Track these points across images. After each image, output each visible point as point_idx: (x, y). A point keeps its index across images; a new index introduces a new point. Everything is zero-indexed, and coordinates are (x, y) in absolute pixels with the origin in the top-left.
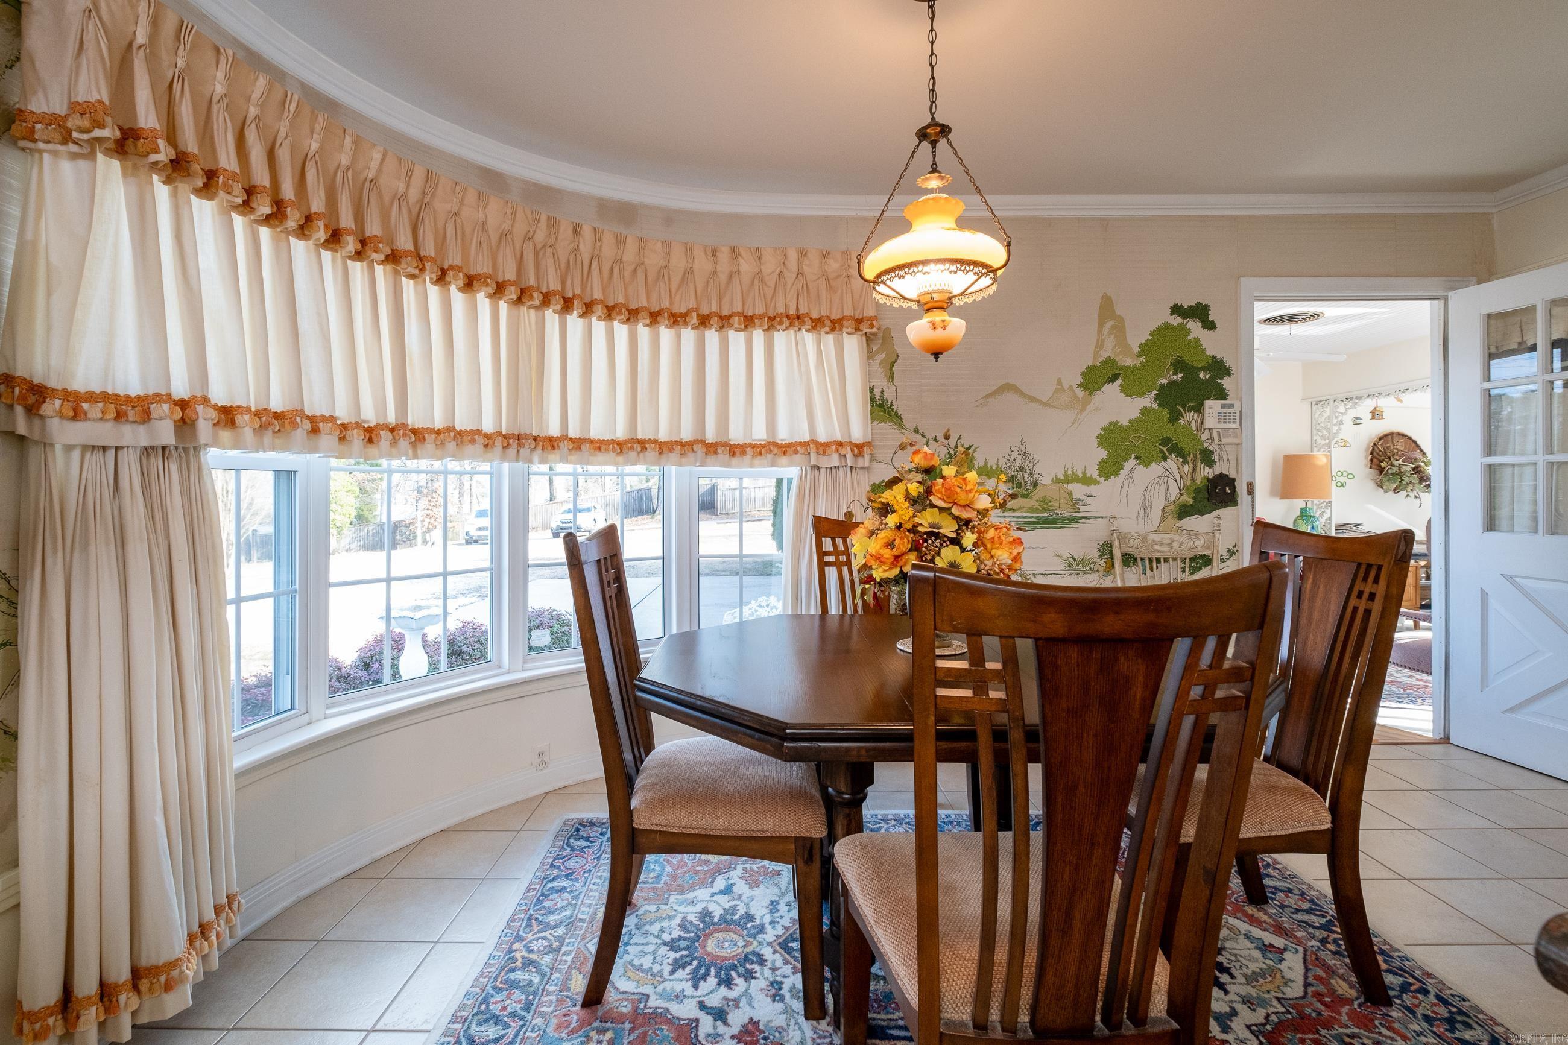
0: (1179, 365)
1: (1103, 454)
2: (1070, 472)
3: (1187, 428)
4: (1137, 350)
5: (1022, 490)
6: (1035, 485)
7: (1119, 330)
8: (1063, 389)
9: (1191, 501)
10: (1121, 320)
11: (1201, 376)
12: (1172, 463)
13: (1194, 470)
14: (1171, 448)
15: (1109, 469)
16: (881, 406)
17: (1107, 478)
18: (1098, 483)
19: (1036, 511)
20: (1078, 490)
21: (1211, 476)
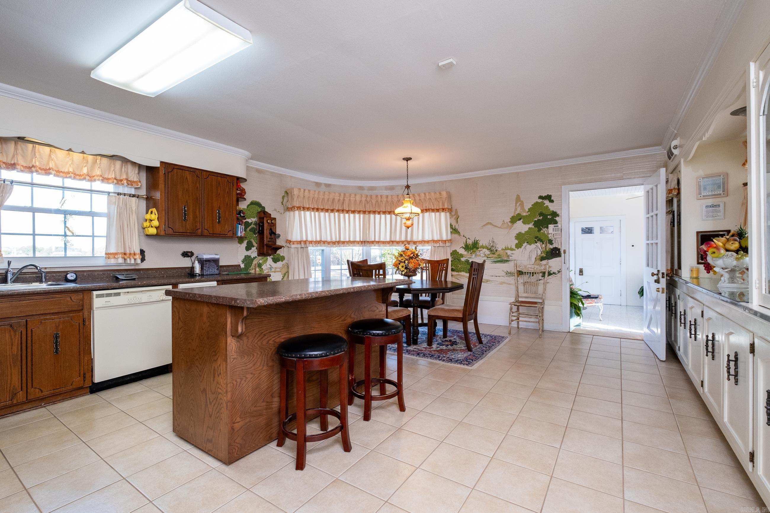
0: (541, 214)
1: (517, 242)
2: (507, 247)
3: (544, 233)
4: (527, 210)
5: (493, 252)
6: (496, 251)
7: (522, 205)
8: (505, 223)
9: (545, 255)
10: (522, 202)
11: (549, 217)
12: (539, 244)
13: (546, 246)
14: (538, 239)
15: (519, 246)
16: (455, 230)
17: (518, 249)
18: (515, 250)
19: (497, 258)
20: (509, 252)
21: (552, 248)
